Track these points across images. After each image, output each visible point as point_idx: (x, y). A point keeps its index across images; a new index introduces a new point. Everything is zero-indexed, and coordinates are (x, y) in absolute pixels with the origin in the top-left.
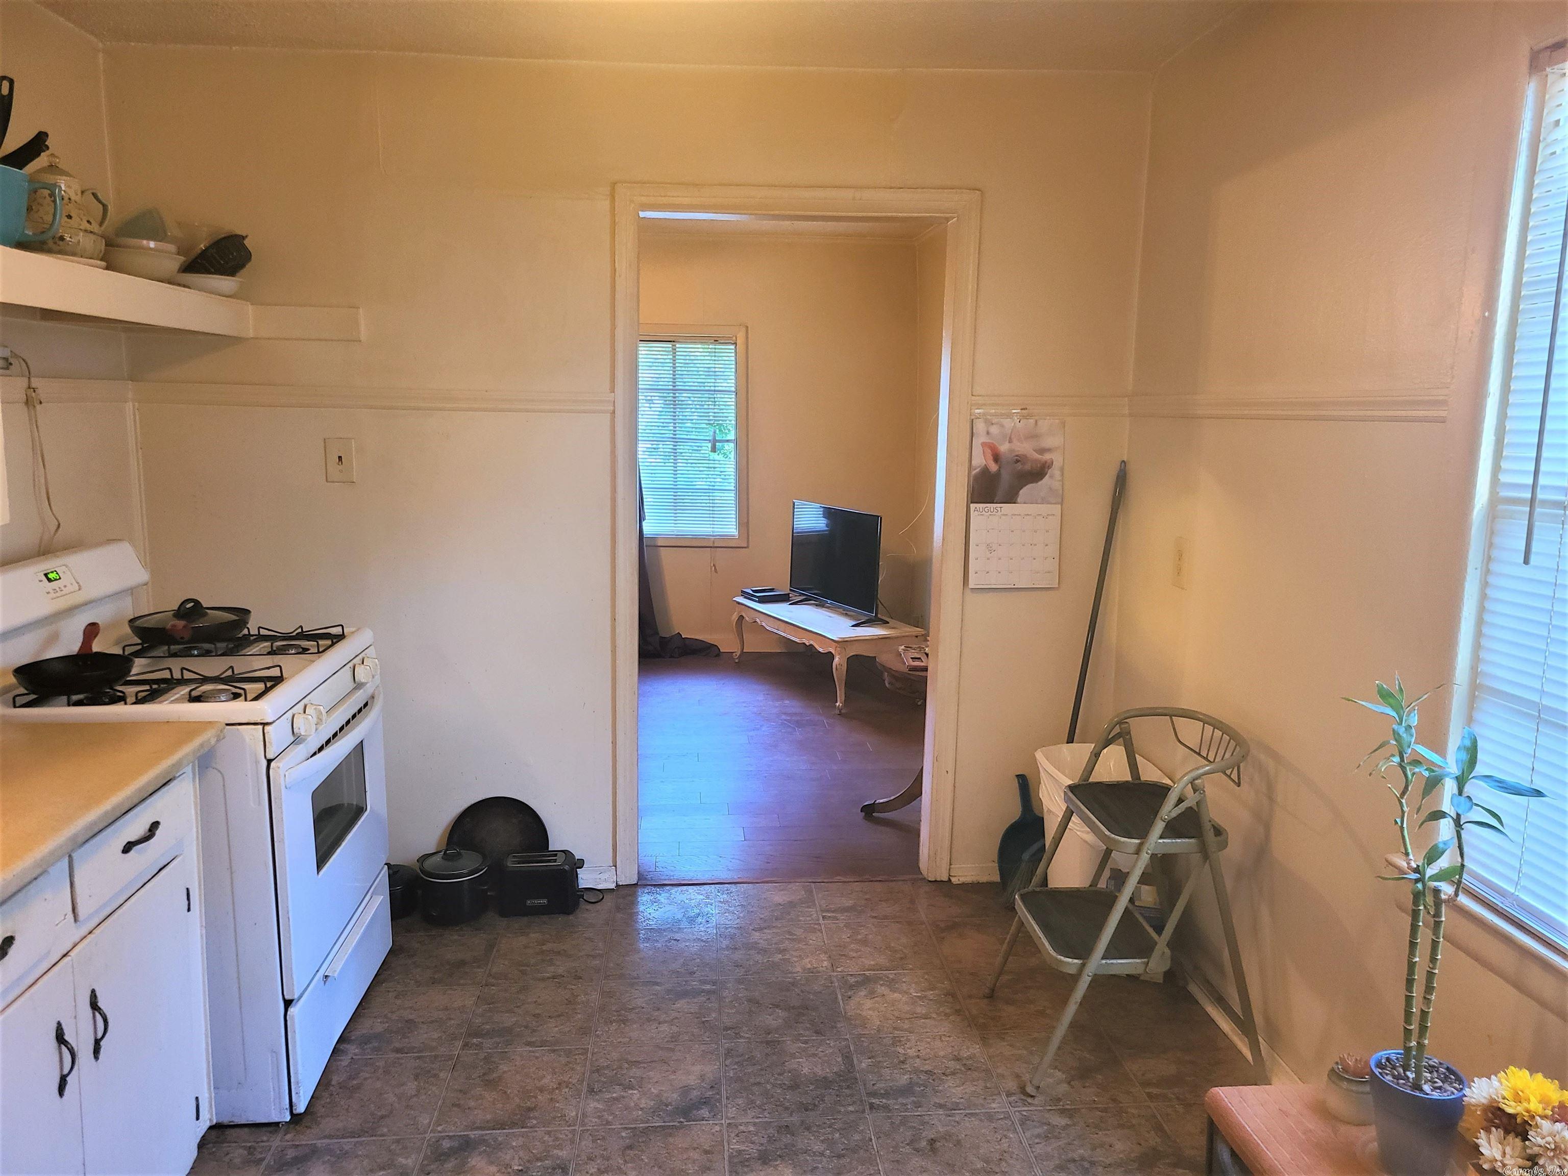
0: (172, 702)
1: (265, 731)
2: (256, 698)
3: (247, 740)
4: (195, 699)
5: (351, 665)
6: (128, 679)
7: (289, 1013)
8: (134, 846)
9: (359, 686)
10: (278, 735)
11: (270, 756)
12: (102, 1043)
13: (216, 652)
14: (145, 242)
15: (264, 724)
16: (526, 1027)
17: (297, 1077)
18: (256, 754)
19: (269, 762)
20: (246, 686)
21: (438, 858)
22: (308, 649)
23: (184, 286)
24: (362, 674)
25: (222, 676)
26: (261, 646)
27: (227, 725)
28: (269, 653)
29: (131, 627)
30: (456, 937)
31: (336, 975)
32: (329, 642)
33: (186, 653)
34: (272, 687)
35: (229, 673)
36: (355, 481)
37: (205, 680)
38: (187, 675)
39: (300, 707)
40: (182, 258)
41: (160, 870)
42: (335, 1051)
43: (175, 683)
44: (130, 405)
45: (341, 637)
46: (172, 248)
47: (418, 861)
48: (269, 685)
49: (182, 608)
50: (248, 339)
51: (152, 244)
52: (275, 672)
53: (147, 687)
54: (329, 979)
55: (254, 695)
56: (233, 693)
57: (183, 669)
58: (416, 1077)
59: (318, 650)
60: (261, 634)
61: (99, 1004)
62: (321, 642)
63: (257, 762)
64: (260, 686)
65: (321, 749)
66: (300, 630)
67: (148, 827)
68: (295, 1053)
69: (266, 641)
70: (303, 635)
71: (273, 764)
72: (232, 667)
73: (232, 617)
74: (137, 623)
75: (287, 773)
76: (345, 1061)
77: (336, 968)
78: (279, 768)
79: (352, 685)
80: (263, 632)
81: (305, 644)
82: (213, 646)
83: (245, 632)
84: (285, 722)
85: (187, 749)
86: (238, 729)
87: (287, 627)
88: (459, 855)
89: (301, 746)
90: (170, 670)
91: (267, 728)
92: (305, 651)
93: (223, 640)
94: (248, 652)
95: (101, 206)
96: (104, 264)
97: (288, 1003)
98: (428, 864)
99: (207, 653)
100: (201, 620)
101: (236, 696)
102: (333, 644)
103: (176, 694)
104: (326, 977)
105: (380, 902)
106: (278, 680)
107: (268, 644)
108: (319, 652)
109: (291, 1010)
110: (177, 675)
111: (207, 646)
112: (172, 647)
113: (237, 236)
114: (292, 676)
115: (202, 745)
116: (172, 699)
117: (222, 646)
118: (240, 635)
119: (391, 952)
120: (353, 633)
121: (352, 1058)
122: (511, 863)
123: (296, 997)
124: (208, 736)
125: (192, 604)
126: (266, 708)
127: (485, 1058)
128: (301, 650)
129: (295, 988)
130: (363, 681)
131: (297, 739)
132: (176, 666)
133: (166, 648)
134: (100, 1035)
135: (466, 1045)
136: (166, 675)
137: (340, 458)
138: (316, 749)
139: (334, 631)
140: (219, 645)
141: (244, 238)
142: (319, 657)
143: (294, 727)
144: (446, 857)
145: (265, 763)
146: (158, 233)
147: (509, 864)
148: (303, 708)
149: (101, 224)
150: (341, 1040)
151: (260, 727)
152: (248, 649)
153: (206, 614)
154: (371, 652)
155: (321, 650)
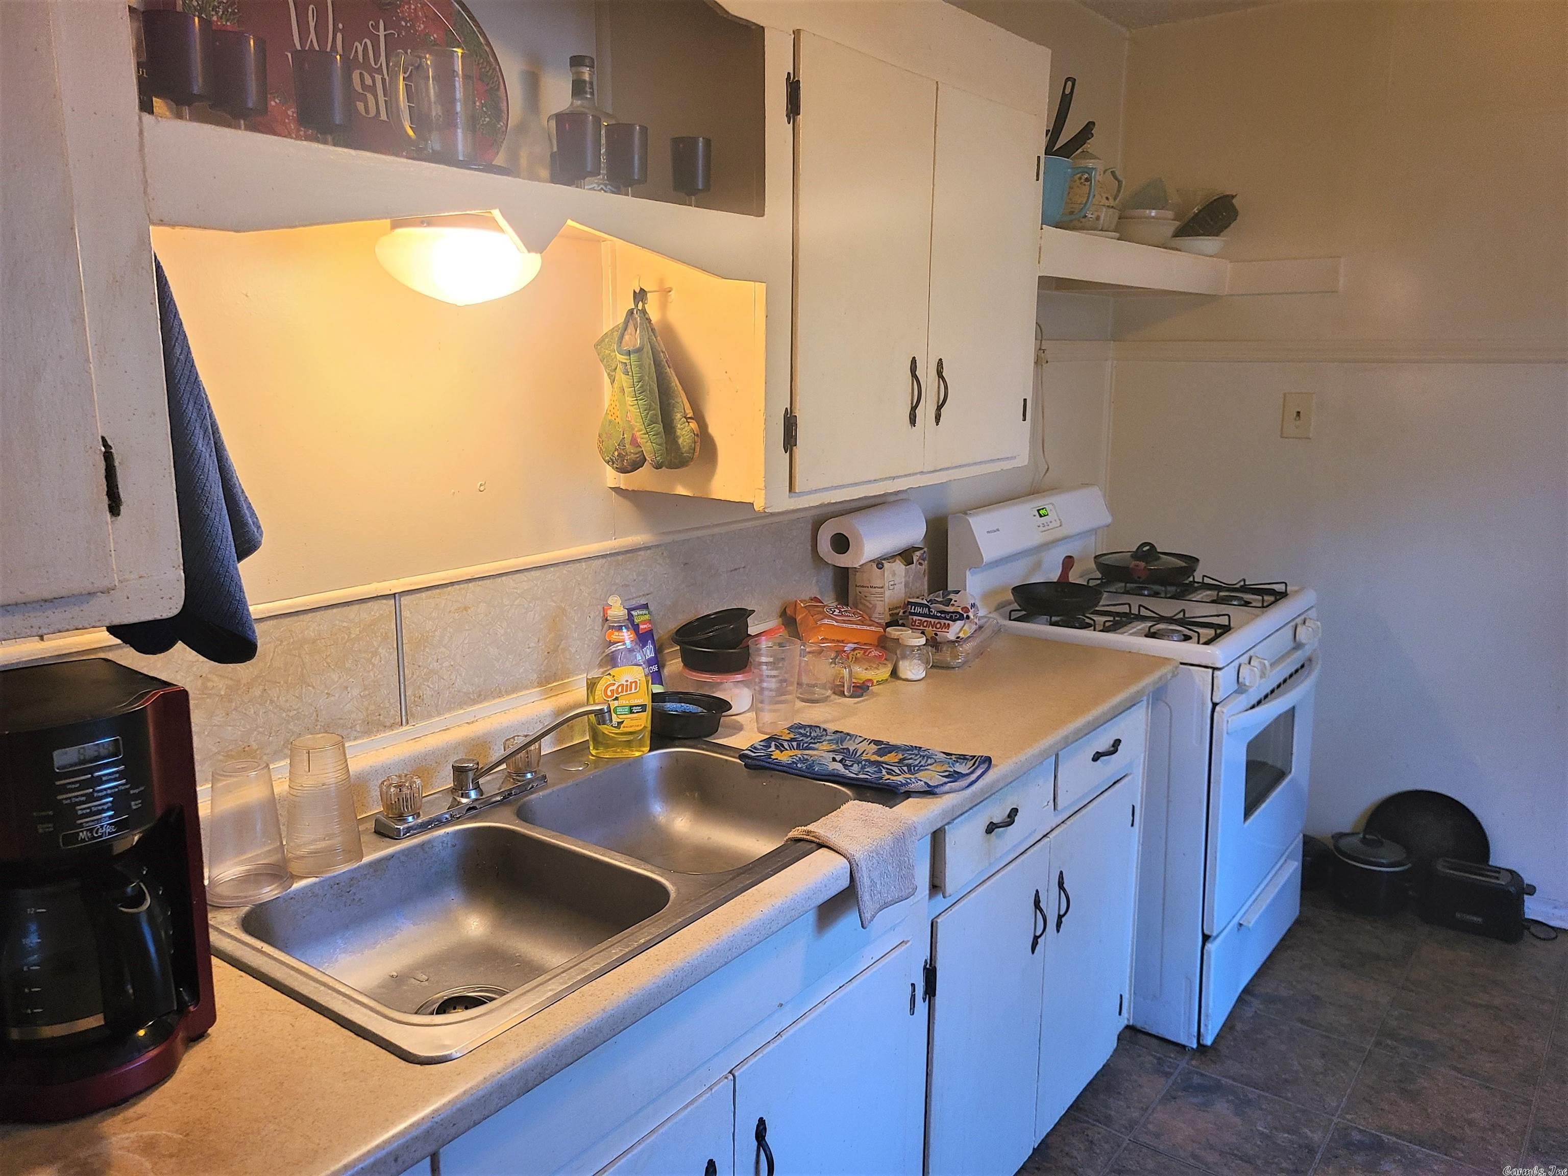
0: (1131, 634)
1: (1215, 675)
2: (1207, 643)
3: (1197, 680)
4: (1151, 635)
5: (1293, 623)
6: (1097, 609)
7: (1206, 947)
8: (1102, 756)
9: (1298, 646)
10: (1225, 679)
11: (1216, 700)
12: (1063, 919)
13: (1166, 594)
14: (1148, 211)
15: (1214, 669)
16: (1452, 1049)
17: (1207, 1010)
18: (1203, 696)
19: (1215, 705)
20: (1200, 630)
21: (1355, 840)
22: (1251, 603)
23: (1177, 250)
24: (1303, 634)
25: (1175, 618)
26: (1204, 594)
27: (1182, 664)
28: (1213, 602)
29: (1095, 562)
30: (1369, 927)
31: (1251, 925)
32: (1272, 598)
33: (1138, 592)
34: (1221, 634)
35: (1181, 615)
36: (1311, 436)
37: (1162, 619)
38: (1144, 612)
39: (1246, 657)
40: (1178, 223)
41: (1115, 783)
42: (1240, 1000)
43: (1133, 618)
44: (1109, 363)
45: (1283, 595)
46: (1170, 214)
47: (1333, 837)
48: (1219, 631)
49: (1140, 550)
50: (1222, 296)
51: (1153, 213)
52: (1224, 621)
53: (1112, 619)
54: (1243, 927)
55: (1205, 640)
56: (1184, 635)
57: (1140, 606)
58: (1323, 1056)
59: (1263, 604)
60: (1205, 581)
61: (1064, 885)
62: (1266, 598)
63: (1203, 703)
64: (1211, 632)
65: (1259, 703)
66: (1242, 583)
67: (1112, 742)
68: (1208, 988)
69: (1210, 589)
70: (1245, 589)
71: (1218, 708)
72: (1184, 611)
73: (1181, 563)
74: (1101, 559)
75: (1230, 720)
76: (1249, 1012)
77: (1251, 921)
78: (1223, 712)
79: (1292, 645)
80: (1207, 580)
81: (1248, 597)
82: (1163, 589)
83: (1191, 579)
84: (1231, 671)
85: (1148, 681)
86: (1190, 670)
87: (1232, 578)
88: (1380, 843)
89: (1244, 696)
90: (1129, 605)
91: (1217, 673)
92: (1247, 604)
93: (1171, 585)
94: (1195, 597)
95: (1117, 182)
96: (1117, 235)
97: (1206, 938)
98: (1344, 843)
99: (1156, 595)
100: (1155, 563)
101: (1187, 638)
102: (1276, 601)
103: (1134, 628)
104: (1241, 925)
105: (1293, 868)
106: (1225, 629)
107: (1215, 593)
108: (1263, 607)
109: (1208, 946)
110: (1135, 611)
111: (1157, 588)
112: (1128, 585)
113: (1228, 196)
114: (1240, 627)
115: (1160, 678)
116: (1131, 632)
117: (1171, 589)
118: (1187, 582)
119: (1298, 922)
120: (1296, 592)
121: (1256, 1012)
122: (1441, 867)
123: (1214, 934)
124: (1166, 670)
125: (1148, 548)
126: (1217, 653)
127: (1402, 1065)
128: (1243, 602)
129: (1215, 927)
130: (1304, 641)
131: (1241, 688)
132: (1135, 602)
133: (1123, 584)
134: (1062, 913)
135: (1378, 1044)
136: (1126, 609)
137: (1299, 413)
138: (1254, 701)
139: (1277, 587)
140: (1169, 588)
141: (1233, 197)
142: (1263, 613)
143: (1240, 676)
144: (1364, 841)
145: (1210, 705)
146: (1159, 202)
147: (1440, 867)
148: (1248, 658)
149: (1115, 199)
150: (1246, 991)
151: (1210, 671)
152: (1193, 595)
153: (1159, 558)
154: (1313, 614)
155: (1265, 604)
